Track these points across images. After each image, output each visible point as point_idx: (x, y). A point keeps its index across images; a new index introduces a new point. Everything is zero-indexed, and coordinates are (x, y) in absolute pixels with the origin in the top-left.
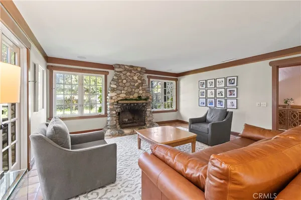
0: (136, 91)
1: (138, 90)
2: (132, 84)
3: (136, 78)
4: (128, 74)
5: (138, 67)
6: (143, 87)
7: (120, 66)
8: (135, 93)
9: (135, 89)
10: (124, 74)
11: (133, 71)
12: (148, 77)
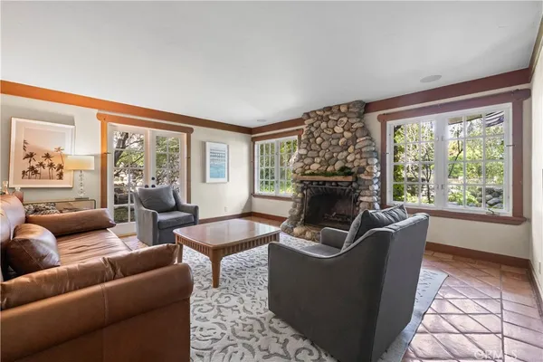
0: (342, 155)
1: (345, 153)
2: (334, 142)
3: (338, 129)
4: (324, 125)
5: (339, 106)
6: (357, 147)
7: (308, 115)
8: (337, 160)
9: (339, 153)
10: (317, 128)
11: (330, 117)
12: (380, 118)
